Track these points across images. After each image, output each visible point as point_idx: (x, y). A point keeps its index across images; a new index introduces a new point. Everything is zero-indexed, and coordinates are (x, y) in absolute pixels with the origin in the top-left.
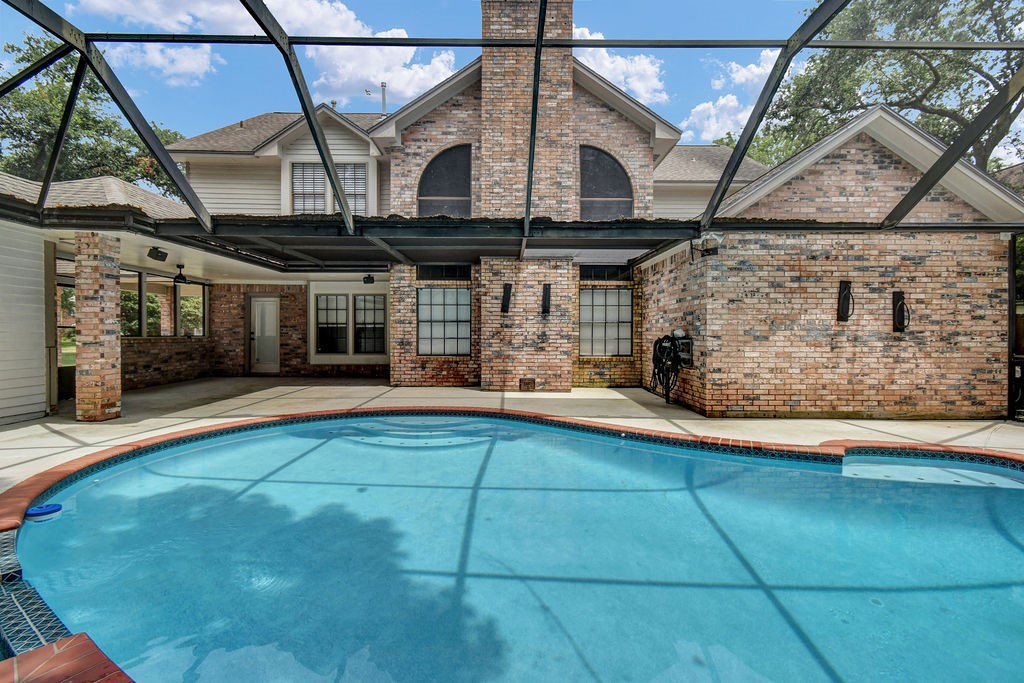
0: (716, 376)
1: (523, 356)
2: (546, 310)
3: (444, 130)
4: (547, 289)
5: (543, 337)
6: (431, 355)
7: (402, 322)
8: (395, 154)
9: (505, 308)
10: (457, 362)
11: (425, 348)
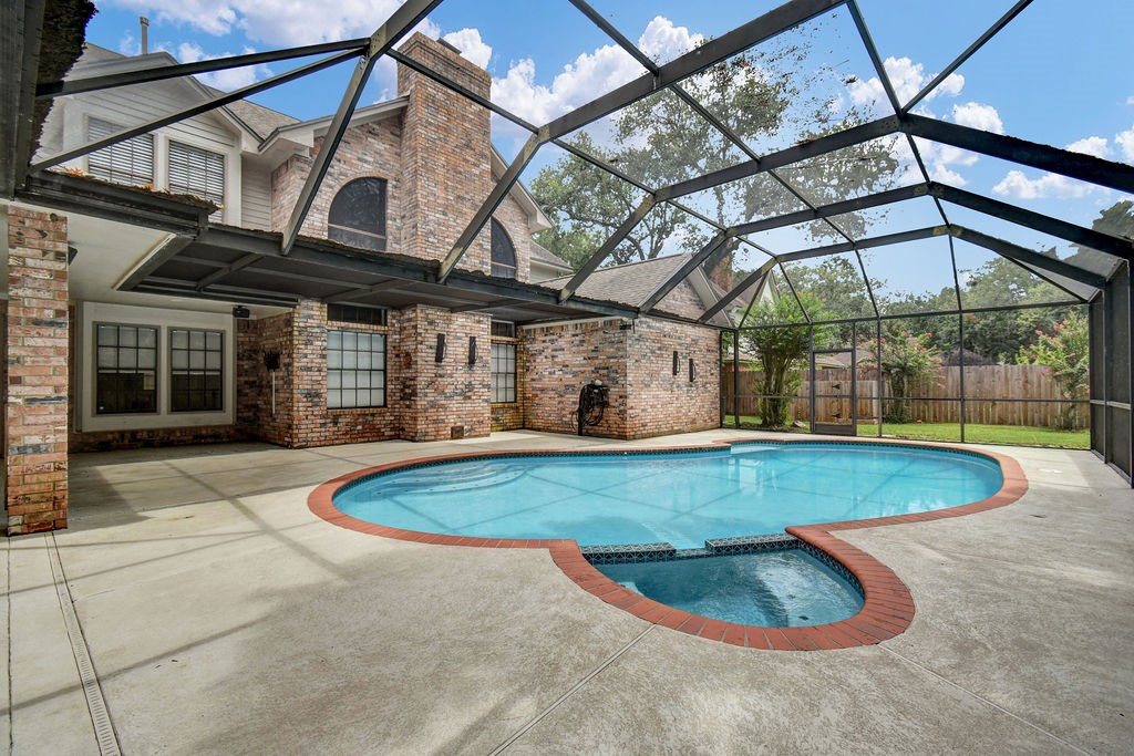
0: (631, 411)
1: (454, 405)
2: (472, 361)
3: (360, 156)
4: (473, 340)
5: (470, 386)
6: (356, 407)
7: (309, 369)
8: (302, 165)
9: (439, 359)
10: (373, 415)
11: (333, 400)
